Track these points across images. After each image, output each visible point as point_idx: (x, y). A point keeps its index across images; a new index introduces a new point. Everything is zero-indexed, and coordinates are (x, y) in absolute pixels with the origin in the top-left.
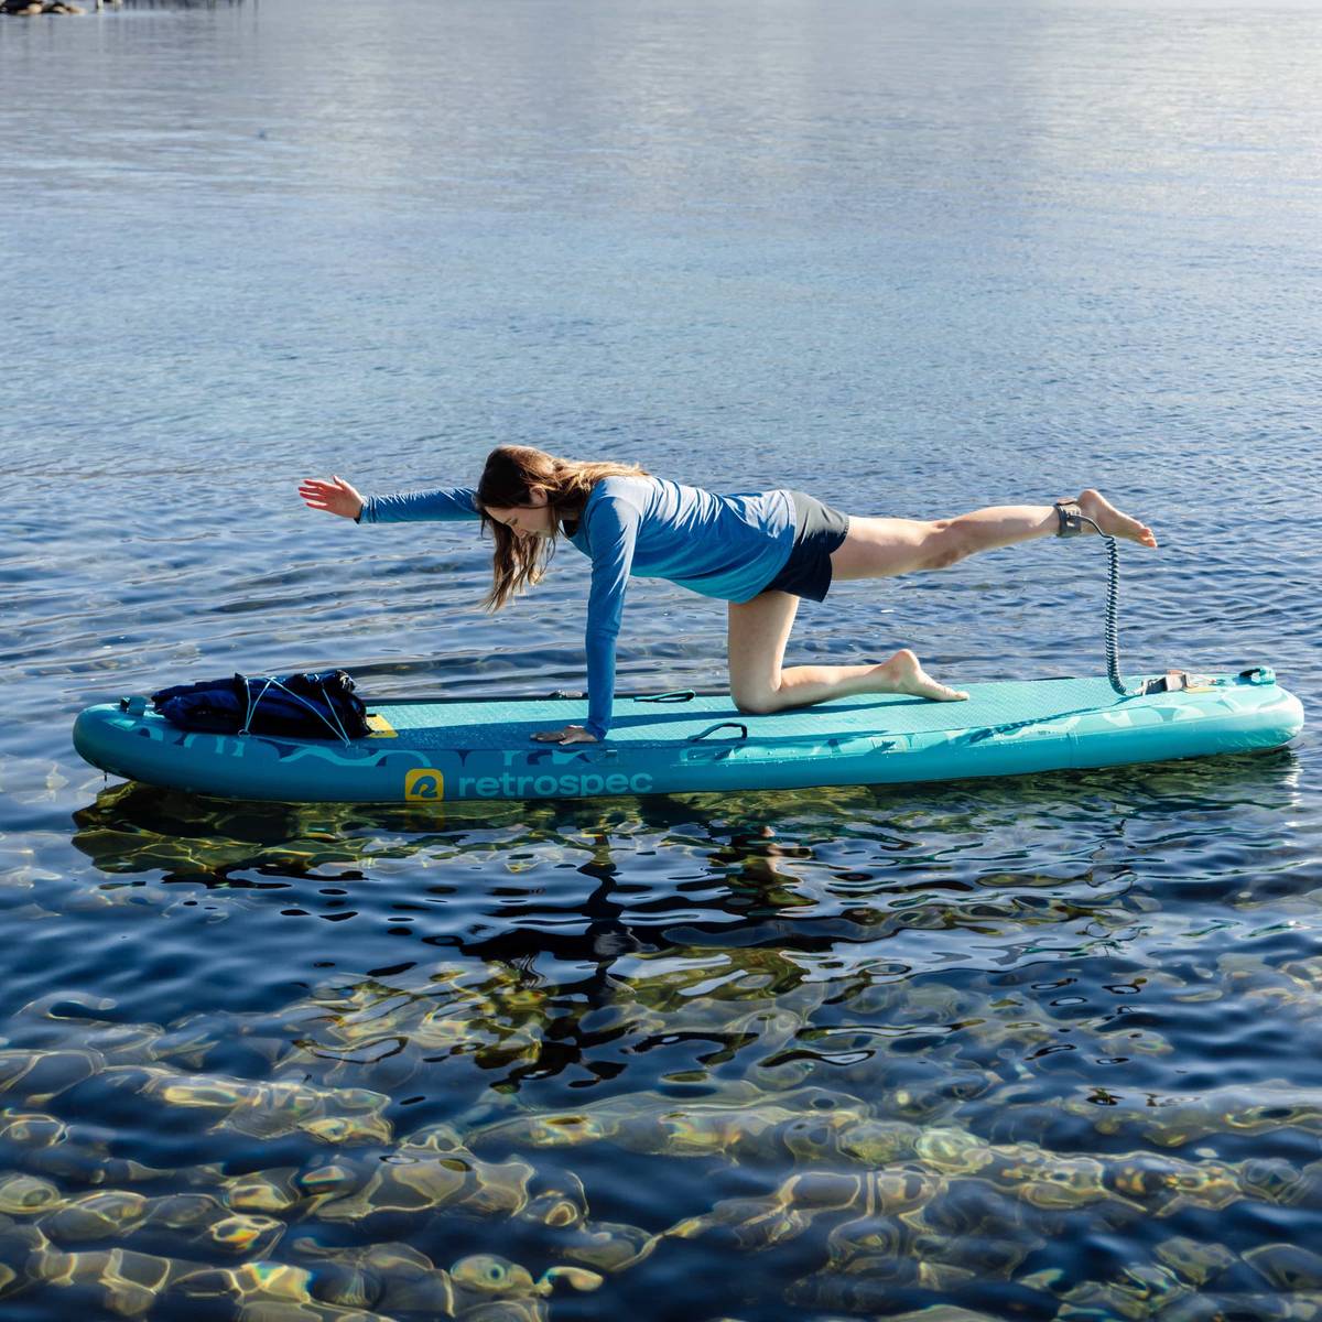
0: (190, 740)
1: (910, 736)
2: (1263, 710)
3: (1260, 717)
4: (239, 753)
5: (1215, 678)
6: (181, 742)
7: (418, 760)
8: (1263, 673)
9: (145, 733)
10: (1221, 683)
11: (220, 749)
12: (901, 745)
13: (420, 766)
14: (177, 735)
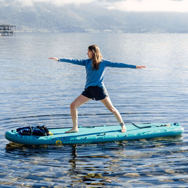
0: (23, 137)
1: (129, 134)
2: (179, 130)
3: (178, 130)
4: (31, 138)
5: (171, 124)
6: (22, 137)
7: (58, 139)
8: (178, 124)
9: (17, 136)
10: (172, 125)
11: (28, 138)
12: (128, 136)
13: (58, 140)
14: (21, 136)
